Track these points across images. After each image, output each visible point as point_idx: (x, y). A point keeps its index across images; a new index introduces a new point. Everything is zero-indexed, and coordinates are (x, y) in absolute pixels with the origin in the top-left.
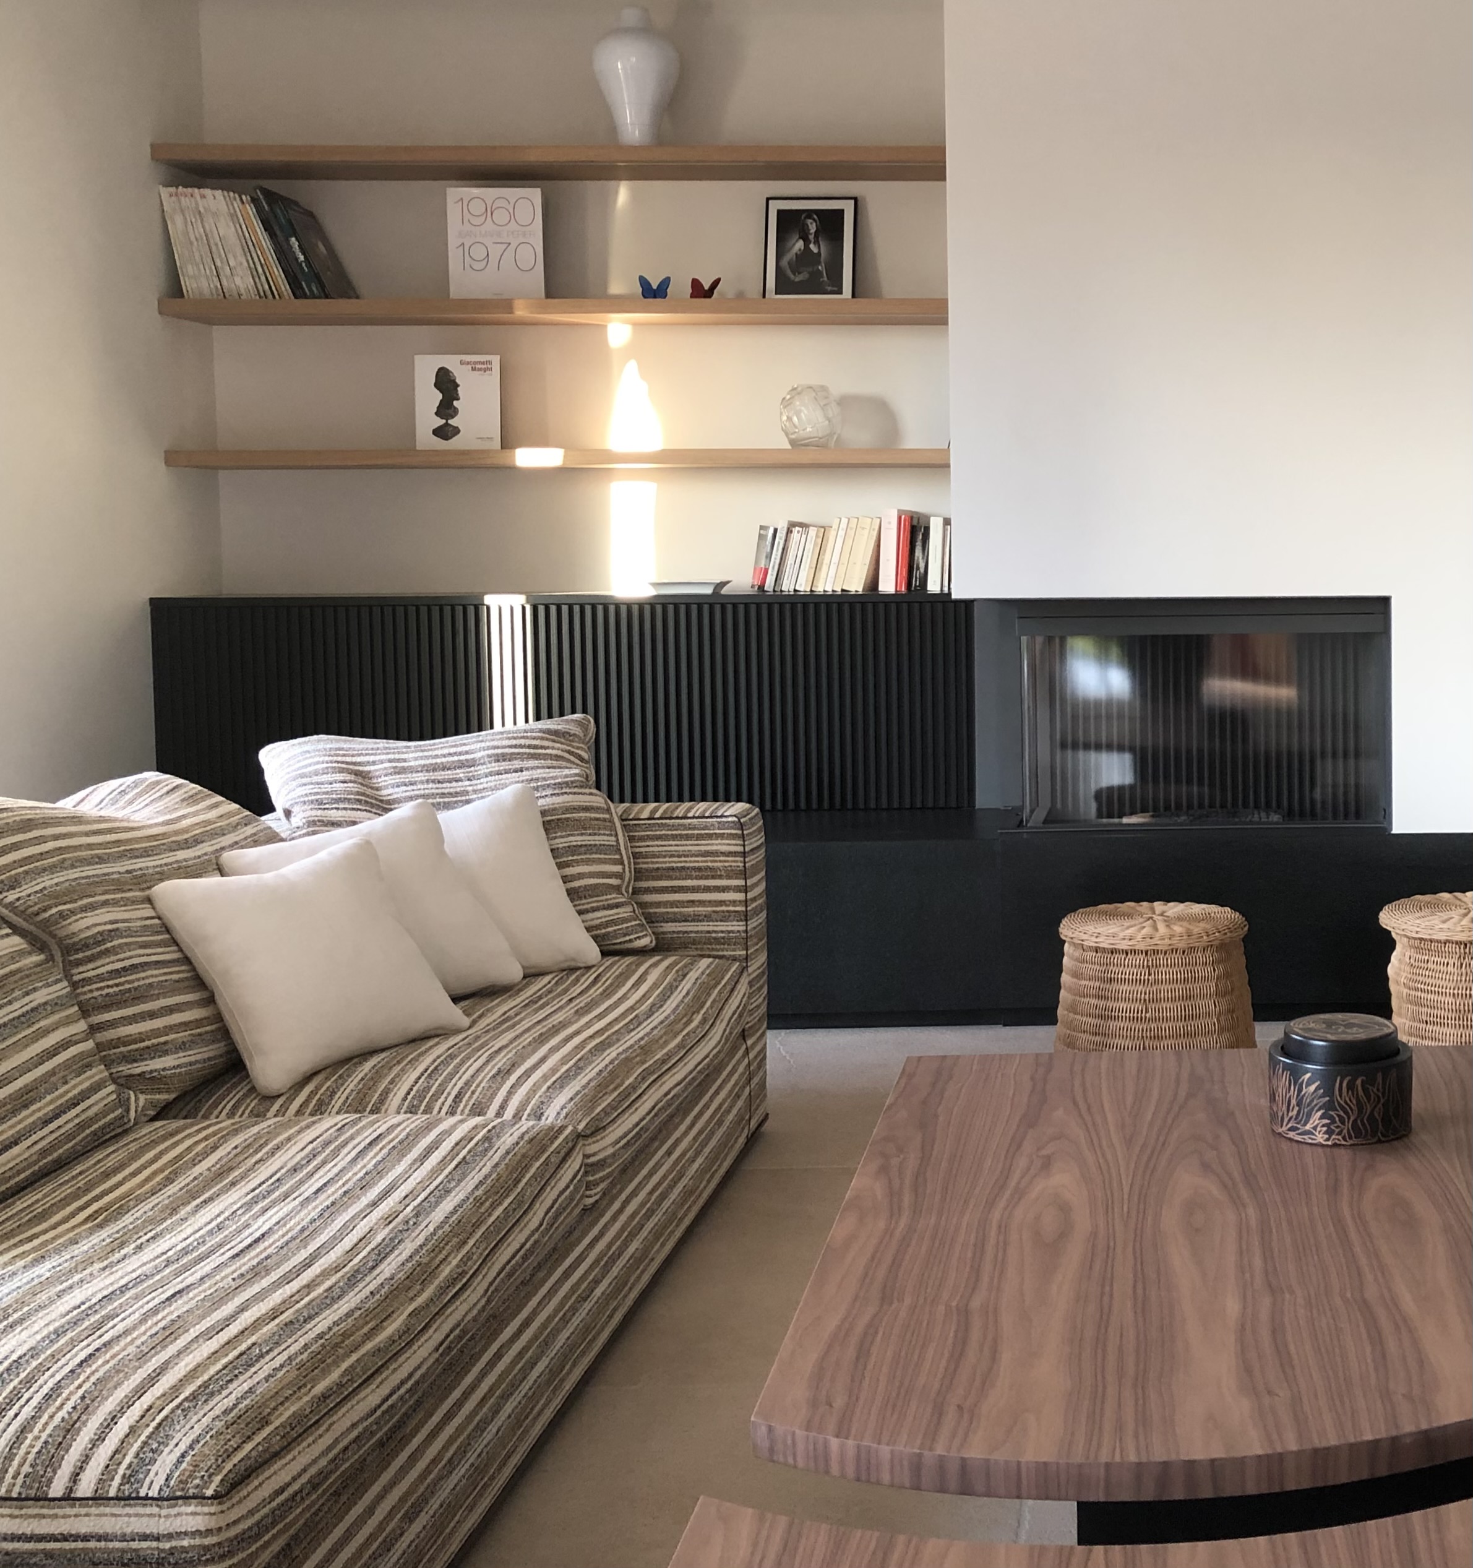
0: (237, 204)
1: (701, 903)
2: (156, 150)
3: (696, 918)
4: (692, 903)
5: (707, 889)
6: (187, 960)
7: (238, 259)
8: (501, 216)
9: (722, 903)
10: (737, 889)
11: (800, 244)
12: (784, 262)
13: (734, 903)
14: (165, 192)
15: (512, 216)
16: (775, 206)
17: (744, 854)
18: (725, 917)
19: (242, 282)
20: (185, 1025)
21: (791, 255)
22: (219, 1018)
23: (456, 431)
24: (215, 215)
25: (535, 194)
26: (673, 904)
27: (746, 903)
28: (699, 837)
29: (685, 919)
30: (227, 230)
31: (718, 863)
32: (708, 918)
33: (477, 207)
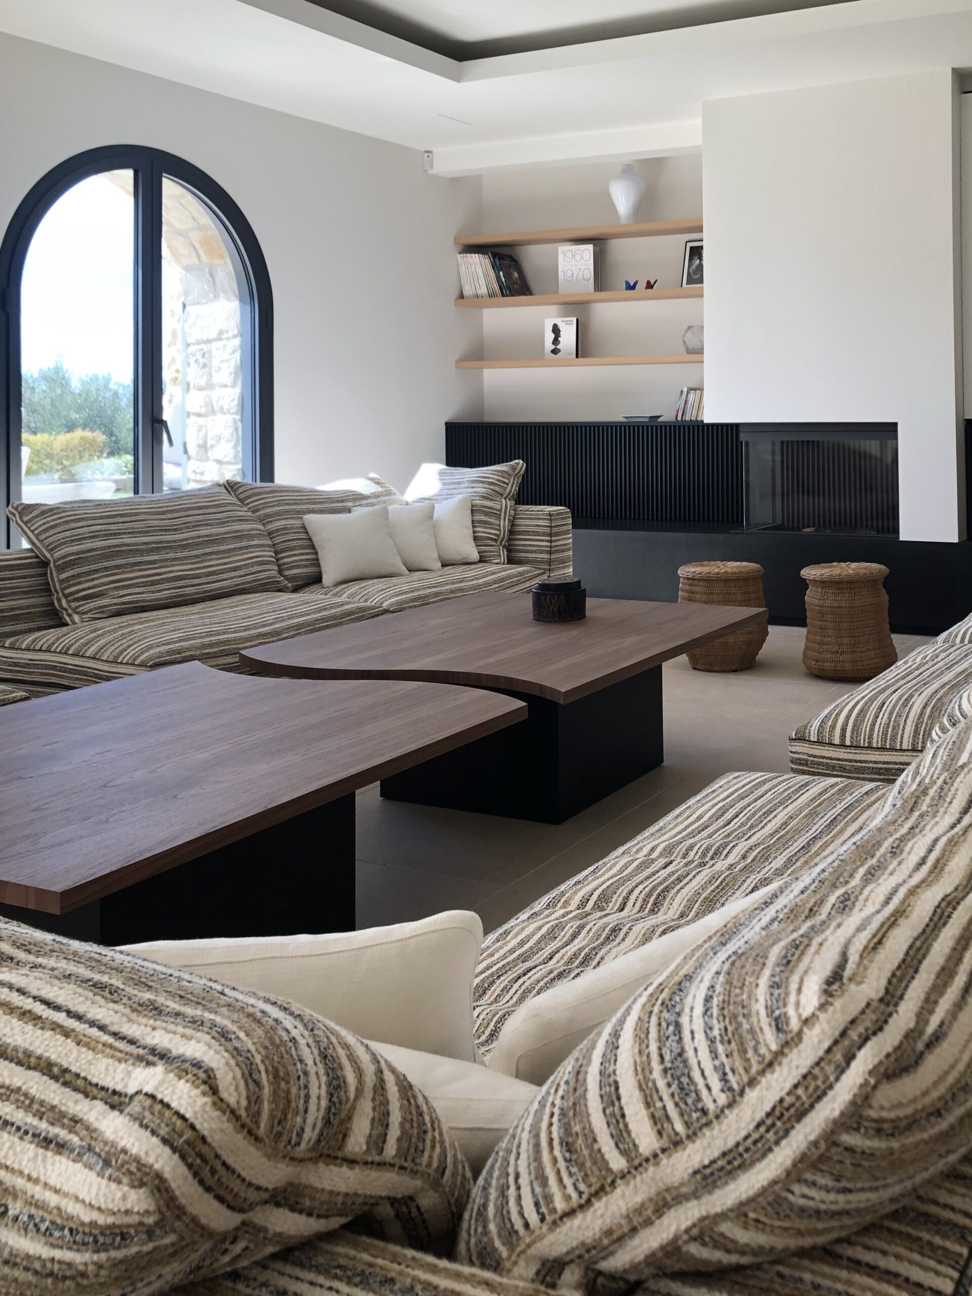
0: (482, 260)
1: (533, 546)
2: (456, 239)
3: (531, 552)
4: (530, 545)
5: (536, 540)
6: (310, 539)
7: (482, 282)
8: (578, 257)
9: (540, 546)
10: (547, 541)
11: (698, 261)
12: (691, 270)
13: (545, 546)
14: (459, 256)
15: (582, 257)
16: (690, 245)
17: (551, 527)
18: (542, 552)
19: (483, 290)
20: (308, 560)
21: (694, 267)
22: (317, 559)
23: (559, 350)
24: (475, 264)
25: (590, 247)
26: (523, 545)
27: (551, 547)
28: (535, 519)
29: (528, 552)
30: (479, 270)
31: (540, 530)
32: (535, 552)
33: (569, 254)
